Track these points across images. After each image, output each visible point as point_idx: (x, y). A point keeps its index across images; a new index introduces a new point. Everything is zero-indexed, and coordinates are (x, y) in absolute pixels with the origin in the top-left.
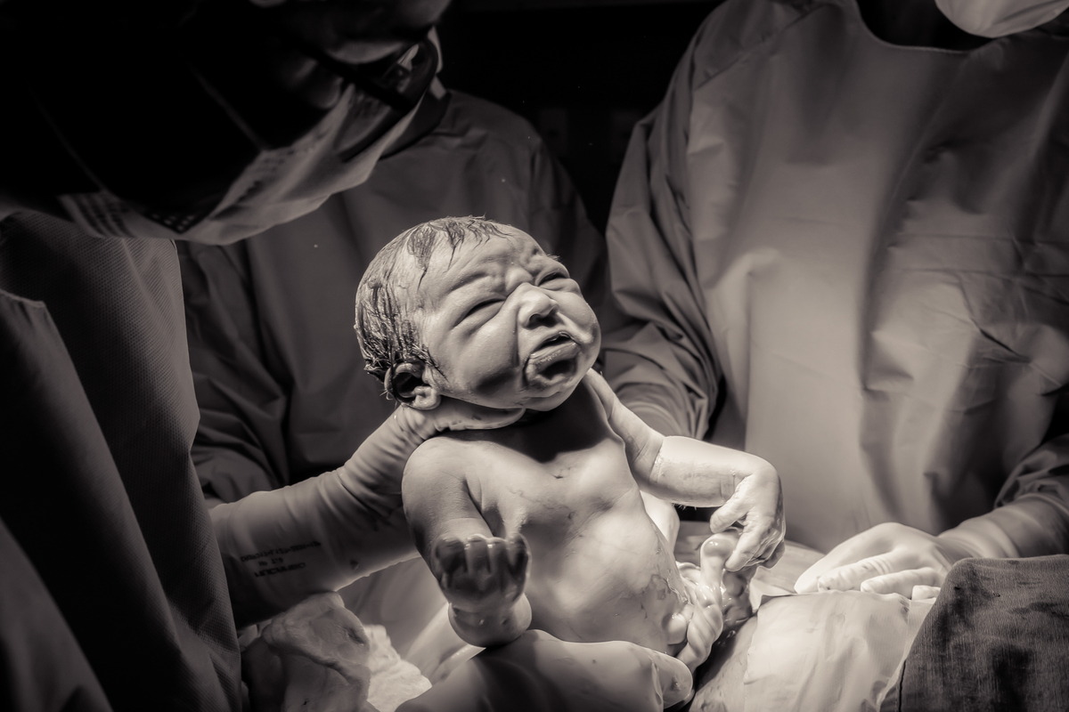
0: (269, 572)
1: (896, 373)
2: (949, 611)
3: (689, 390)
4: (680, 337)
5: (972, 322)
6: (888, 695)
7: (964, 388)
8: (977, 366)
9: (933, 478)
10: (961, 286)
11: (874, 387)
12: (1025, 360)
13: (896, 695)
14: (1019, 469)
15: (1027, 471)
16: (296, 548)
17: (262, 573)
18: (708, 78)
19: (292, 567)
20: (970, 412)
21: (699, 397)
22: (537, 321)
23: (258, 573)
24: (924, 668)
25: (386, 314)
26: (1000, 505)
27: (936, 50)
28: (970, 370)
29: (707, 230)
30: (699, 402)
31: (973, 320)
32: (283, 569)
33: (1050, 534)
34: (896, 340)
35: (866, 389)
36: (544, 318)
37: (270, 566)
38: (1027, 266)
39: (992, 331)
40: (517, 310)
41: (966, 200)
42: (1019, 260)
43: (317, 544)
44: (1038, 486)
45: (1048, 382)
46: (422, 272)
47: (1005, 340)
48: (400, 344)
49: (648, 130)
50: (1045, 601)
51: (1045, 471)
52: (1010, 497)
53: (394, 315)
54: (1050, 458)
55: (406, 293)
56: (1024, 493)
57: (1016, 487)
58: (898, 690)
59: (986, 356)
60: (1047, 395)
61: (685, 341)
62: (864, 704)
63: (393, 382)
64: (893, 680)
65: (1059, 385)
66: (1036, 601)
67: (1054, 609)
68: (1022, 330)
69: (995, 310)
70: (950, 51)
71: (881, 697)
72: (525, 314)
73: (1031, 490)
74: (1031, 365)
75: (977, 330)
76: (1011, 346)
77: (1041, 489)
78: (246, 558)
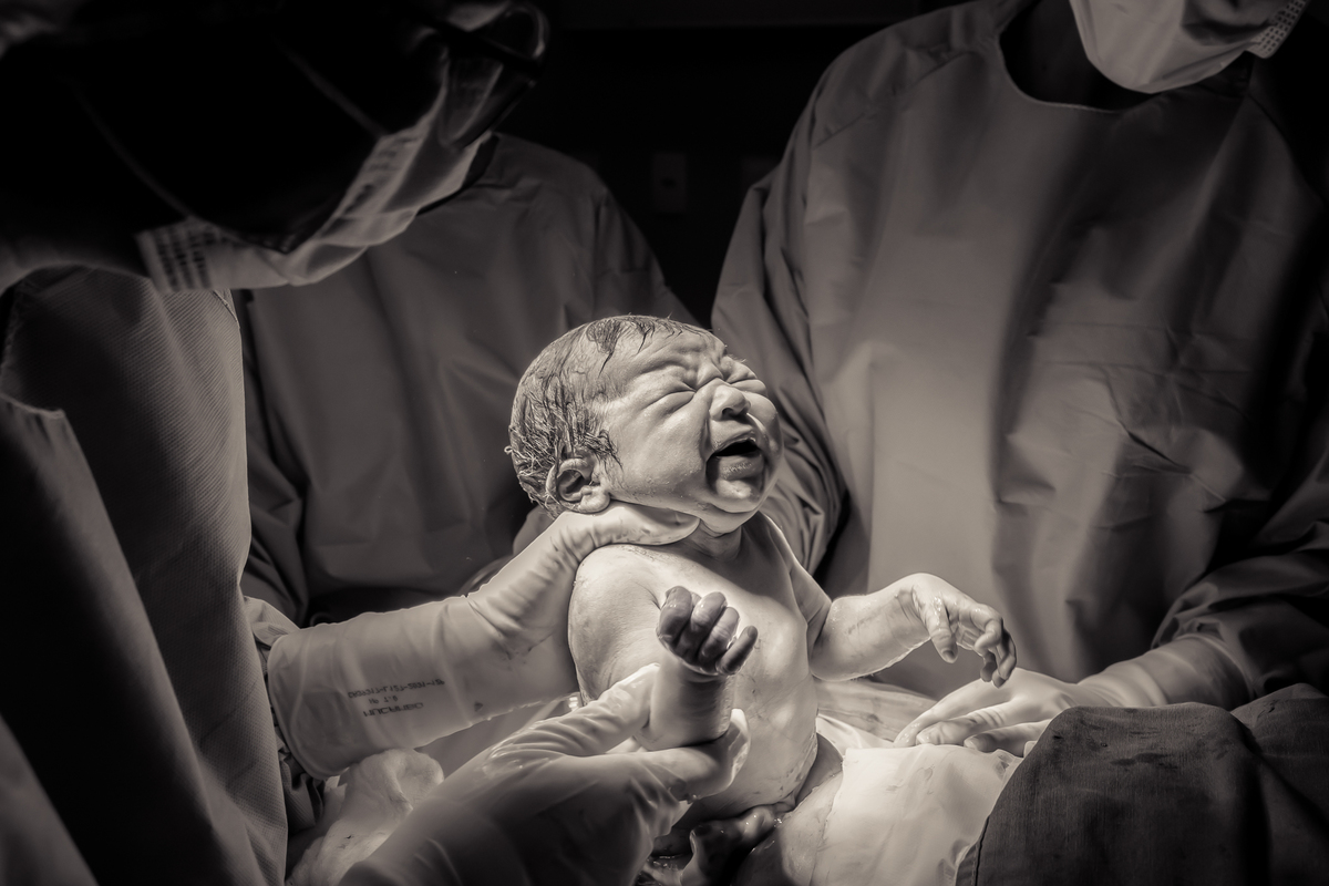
0: (380, 711)
1: (1038, 483)
2: (1043, 762)
3: (804, 504)
4: (796, 441)
5: (1119, 424)
6: (968, 855)
7: (1111, 502)
8: (1125, 475)
9: (1075, 606)
10: (1108, 384)
11: (1009, 499)
12: (1185, 470)
13: (975, 854)
14: (1177, 604)
15: (1187, 606)
16: (413, 686)
17: (372, 713)
18: (829, 135)
19: (407, 707)
20: (1119, 529)
21: (815, 512)
22: (728, 414)
23: (367, 712)
24: (1007, 825)
25: (557, 404)
26: (1156, 646)
27: (1084, 108)
28: (1118, 480)
29: (824, 314)
30: (813, 518)
31: (1121, 422)
32: (397, 709)
33: (1207, 680)
34: (1035, 444)
35: (1000, 501)
36: (735, 413)
37: (382, 704)
38: (1183, 360)
39: (1142, 434)
40: (709, 402)
41: (1116, 284)
42: (1174, 353)
43: (440, 682)
44: (1197, 625)
45: (1210, 496)
46: (607, 356)
47: (1158, 445)
48: (571, 434)
49: (764, 195)
50: (1154, 752)
51: (1204, 607)
52: (1167, 638)
53: (567, 403)
54: (1211, 591)
55: (584, 379)
56: (1182, 633)
57: (1174, 626)
58: (977, 849)
59: (1136, 464)
60: (1210, 512)
61: (801, 446)
62: (941, 864)
63: (558, 482)
64: (974, 839)
65: (1224, 500)
66: (1144, 752)
67: (1163, 760)
68: (1176, 434)
69: (1144, 410)
70: (1100, 111)
71: (961, 857)
72: (717, 406)
73: (1190, 630)
74: (1192, 476)
75: (1125, 433)
76: (1165, 453)
77: (1201, 628)
78: (353, 694)
